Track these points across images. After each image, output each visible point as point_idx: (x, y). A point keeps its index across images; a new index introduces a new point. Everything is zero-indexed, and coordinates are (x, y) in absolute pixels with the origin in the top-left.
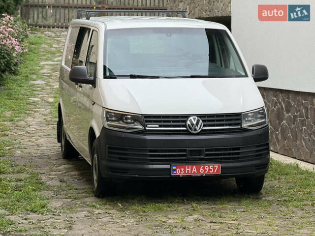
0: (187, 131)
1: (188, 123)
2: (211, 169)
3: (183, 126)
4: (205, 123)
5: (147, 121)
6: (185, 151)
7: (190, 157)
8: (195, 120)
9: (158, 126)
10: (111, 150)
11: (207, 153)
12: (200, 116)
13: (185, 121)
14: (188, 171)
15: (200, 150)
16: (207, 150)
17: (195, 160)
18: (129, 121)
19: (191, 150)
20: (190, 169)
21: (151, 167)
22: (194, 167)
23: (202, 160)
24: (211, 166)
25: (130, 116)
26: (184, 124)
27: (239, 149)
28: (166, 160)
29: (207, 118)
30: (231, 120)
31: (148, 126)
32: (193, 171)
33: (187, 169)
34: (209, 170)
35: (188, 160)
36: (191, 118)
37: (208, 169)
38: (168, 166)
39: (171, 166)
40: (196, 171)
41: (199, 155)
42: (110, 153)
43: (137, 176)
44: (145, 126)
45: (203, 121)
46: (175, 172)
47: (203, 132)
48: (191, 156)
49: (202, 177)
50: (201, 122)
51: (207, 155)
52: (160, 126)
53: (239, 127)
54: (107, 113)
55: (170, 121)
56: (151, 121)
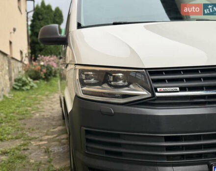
5: (155, 81)
9: (178, 89)
10: (89, 137)
18: (121, 83)
25: (120, 74)
31: (158, 89)
38: (204, 168)
39: (210, 168)
44: (153, 91)
52: (182, 89)
54: (81, 72)
55: (199, 79)
56: (163, 81)
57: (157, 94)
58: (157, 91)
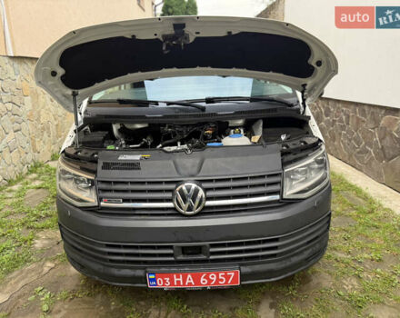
0: (174, 209)
2: (221, 279)
3: (168, 200)
4: (210, 194)
7: (181, 257)
8: (189, 190)
9: (121, 200)
11: (213, 250)
12: (202, 181)
13: (172, 192)
14: (178, 282)
15: (200, 247)
20: (181, 279)
22: (189, 276)
24: (220, 274)
29: (216, 184)
30: (262, 185)
31: (104, 200)
34: (218, 280)
36: (183, 186)
37: (215, 279)
39: (145, 273)
40: (192, 281)
44: (100, 200)
45: (206, 190)
46: (154, 283)
47: (207, 211)
48: (185, 256)
50: (201, 193)
51: (214, 253)
52: (125, 200)
53: (278, 197)
55: (144, 191)
56: (110, 191)
57: (102, 204)
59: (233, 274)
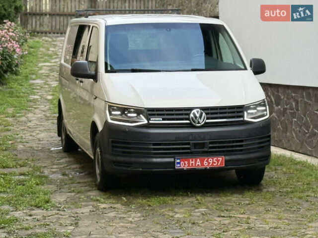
0: (190, 124)
1: (192, 115)
2: (215, 162)
3: (186, 119)
4: (208, 116)
5: (150, 115)
6: (188, 144)
7: (193, 150)
8: (198, 113)
9: (161, 119)
10: (114, 144)
11: (210, 145)
12: (203, 109)
13: (189, 114)
14: (192, 164)
15: (204, 143)
16: (211, 143)
17: (198, 152)
19: (194, 144)
20: (194, 162)
21: (155, 160)
22: (198, 160)
23: (206, 152)
24: (215, 159)
25: (132, 110)
26: (187, 117)
27: (242, 141)
28: (170, 153)
29: (211, 111)
30: (234, 112)
31: (151, 119)
32: (197, 164)
33: (191, 162)
34: (213, 162)
35: (191, 153)
36: (195, 111)
37: (211, 162)
38: (172, 160)
39: (175, 160)
40: (199, 164)
41: (203, 148)
42: (113, 147)
43: (141, 169)
44: (148, 120)
45: (206, 114)
46: (179, 165)
47: (206, 125)
48: (195, 149)
49: (206, 169)
50: (204, 114)
51: (211, 148)
52: (164, 119)
53: (242, 119)
54: (110, 107)
55: (173, 115)
56: (154, 115)
57: (150, 122)
58: (150, 120)
59: (221, 159)
